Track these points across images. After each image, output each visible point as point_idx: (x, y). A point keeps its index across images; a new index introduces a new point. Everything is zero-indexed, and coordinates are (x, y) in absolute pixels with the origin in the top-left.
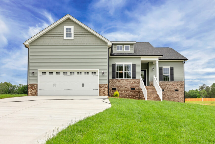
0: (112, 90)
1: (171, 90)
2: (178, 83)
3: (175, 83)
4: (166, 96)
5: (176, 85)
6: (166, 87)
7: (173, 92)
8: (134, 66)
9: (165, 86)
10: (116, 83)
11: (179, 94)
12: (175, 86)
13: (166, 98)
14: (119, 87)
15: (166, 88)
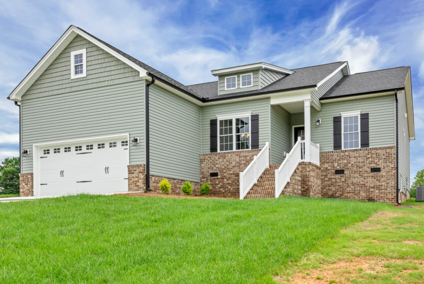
0: (210, 178)
1: (361, 170)
2: (379, 151)
3: (373, 152)
4: (348, 186)
5: (375, 155)
6: (350, 163)
7: (366, 175)
8: (255, 118)
9: (346, 161)
10: (217, 162)
11: (383, 179)
12: (370, 159)
13: (349, 189)
14: (224, 171)
15: (349, 165)
